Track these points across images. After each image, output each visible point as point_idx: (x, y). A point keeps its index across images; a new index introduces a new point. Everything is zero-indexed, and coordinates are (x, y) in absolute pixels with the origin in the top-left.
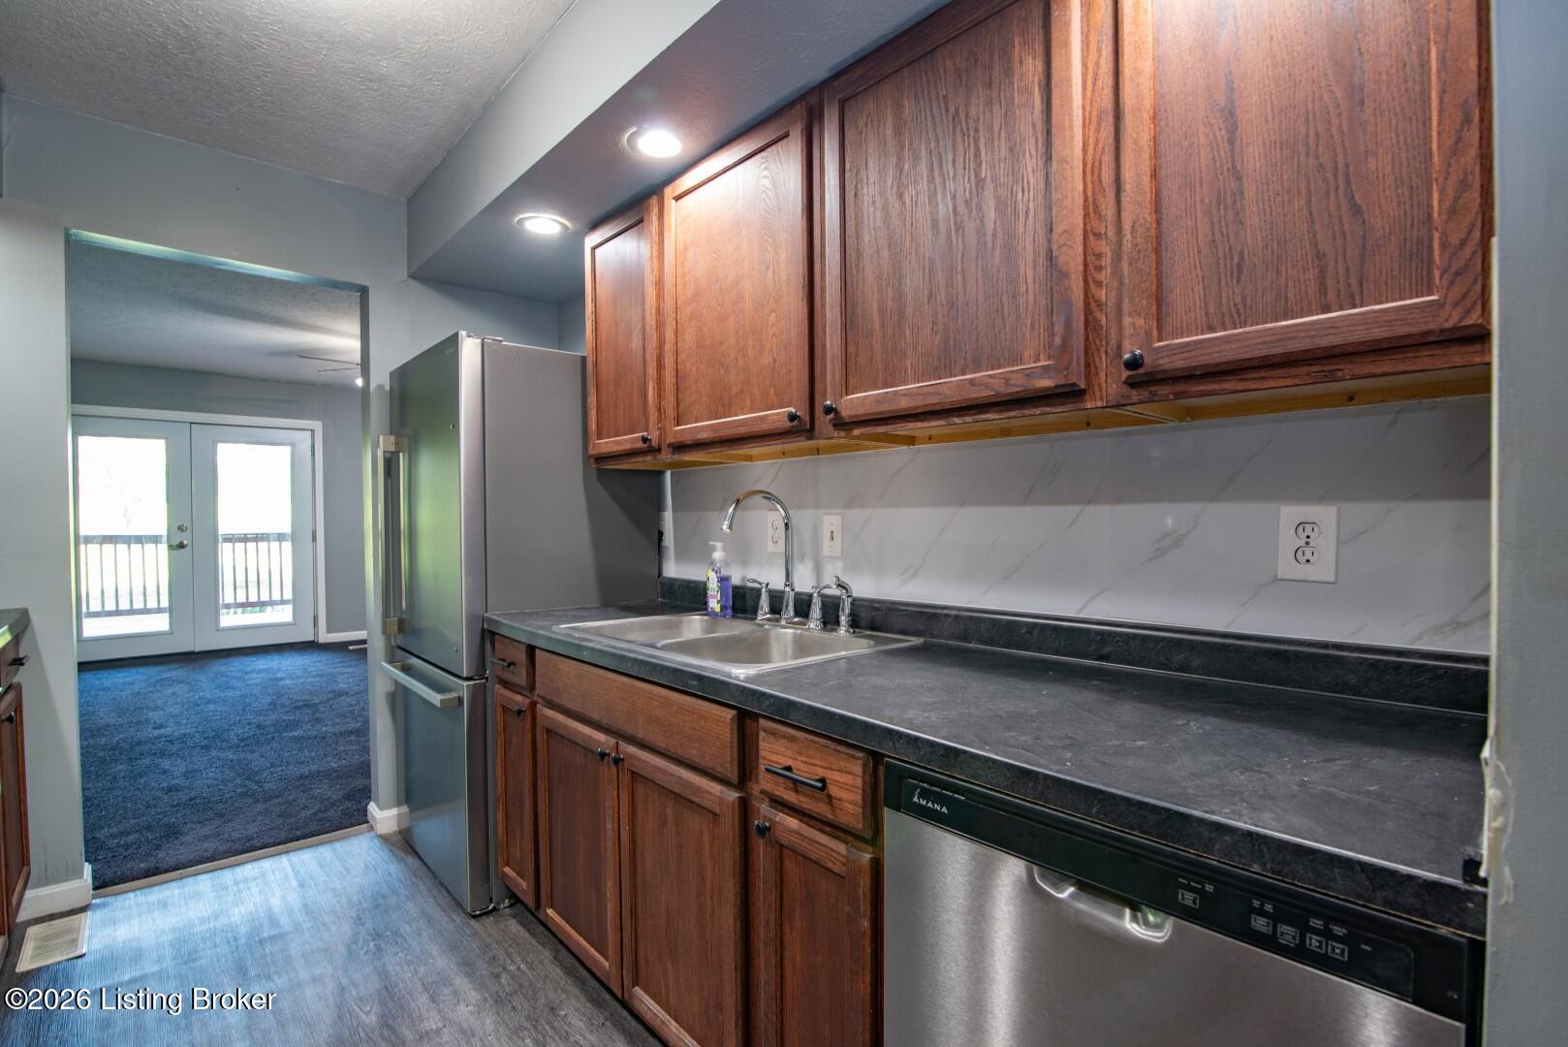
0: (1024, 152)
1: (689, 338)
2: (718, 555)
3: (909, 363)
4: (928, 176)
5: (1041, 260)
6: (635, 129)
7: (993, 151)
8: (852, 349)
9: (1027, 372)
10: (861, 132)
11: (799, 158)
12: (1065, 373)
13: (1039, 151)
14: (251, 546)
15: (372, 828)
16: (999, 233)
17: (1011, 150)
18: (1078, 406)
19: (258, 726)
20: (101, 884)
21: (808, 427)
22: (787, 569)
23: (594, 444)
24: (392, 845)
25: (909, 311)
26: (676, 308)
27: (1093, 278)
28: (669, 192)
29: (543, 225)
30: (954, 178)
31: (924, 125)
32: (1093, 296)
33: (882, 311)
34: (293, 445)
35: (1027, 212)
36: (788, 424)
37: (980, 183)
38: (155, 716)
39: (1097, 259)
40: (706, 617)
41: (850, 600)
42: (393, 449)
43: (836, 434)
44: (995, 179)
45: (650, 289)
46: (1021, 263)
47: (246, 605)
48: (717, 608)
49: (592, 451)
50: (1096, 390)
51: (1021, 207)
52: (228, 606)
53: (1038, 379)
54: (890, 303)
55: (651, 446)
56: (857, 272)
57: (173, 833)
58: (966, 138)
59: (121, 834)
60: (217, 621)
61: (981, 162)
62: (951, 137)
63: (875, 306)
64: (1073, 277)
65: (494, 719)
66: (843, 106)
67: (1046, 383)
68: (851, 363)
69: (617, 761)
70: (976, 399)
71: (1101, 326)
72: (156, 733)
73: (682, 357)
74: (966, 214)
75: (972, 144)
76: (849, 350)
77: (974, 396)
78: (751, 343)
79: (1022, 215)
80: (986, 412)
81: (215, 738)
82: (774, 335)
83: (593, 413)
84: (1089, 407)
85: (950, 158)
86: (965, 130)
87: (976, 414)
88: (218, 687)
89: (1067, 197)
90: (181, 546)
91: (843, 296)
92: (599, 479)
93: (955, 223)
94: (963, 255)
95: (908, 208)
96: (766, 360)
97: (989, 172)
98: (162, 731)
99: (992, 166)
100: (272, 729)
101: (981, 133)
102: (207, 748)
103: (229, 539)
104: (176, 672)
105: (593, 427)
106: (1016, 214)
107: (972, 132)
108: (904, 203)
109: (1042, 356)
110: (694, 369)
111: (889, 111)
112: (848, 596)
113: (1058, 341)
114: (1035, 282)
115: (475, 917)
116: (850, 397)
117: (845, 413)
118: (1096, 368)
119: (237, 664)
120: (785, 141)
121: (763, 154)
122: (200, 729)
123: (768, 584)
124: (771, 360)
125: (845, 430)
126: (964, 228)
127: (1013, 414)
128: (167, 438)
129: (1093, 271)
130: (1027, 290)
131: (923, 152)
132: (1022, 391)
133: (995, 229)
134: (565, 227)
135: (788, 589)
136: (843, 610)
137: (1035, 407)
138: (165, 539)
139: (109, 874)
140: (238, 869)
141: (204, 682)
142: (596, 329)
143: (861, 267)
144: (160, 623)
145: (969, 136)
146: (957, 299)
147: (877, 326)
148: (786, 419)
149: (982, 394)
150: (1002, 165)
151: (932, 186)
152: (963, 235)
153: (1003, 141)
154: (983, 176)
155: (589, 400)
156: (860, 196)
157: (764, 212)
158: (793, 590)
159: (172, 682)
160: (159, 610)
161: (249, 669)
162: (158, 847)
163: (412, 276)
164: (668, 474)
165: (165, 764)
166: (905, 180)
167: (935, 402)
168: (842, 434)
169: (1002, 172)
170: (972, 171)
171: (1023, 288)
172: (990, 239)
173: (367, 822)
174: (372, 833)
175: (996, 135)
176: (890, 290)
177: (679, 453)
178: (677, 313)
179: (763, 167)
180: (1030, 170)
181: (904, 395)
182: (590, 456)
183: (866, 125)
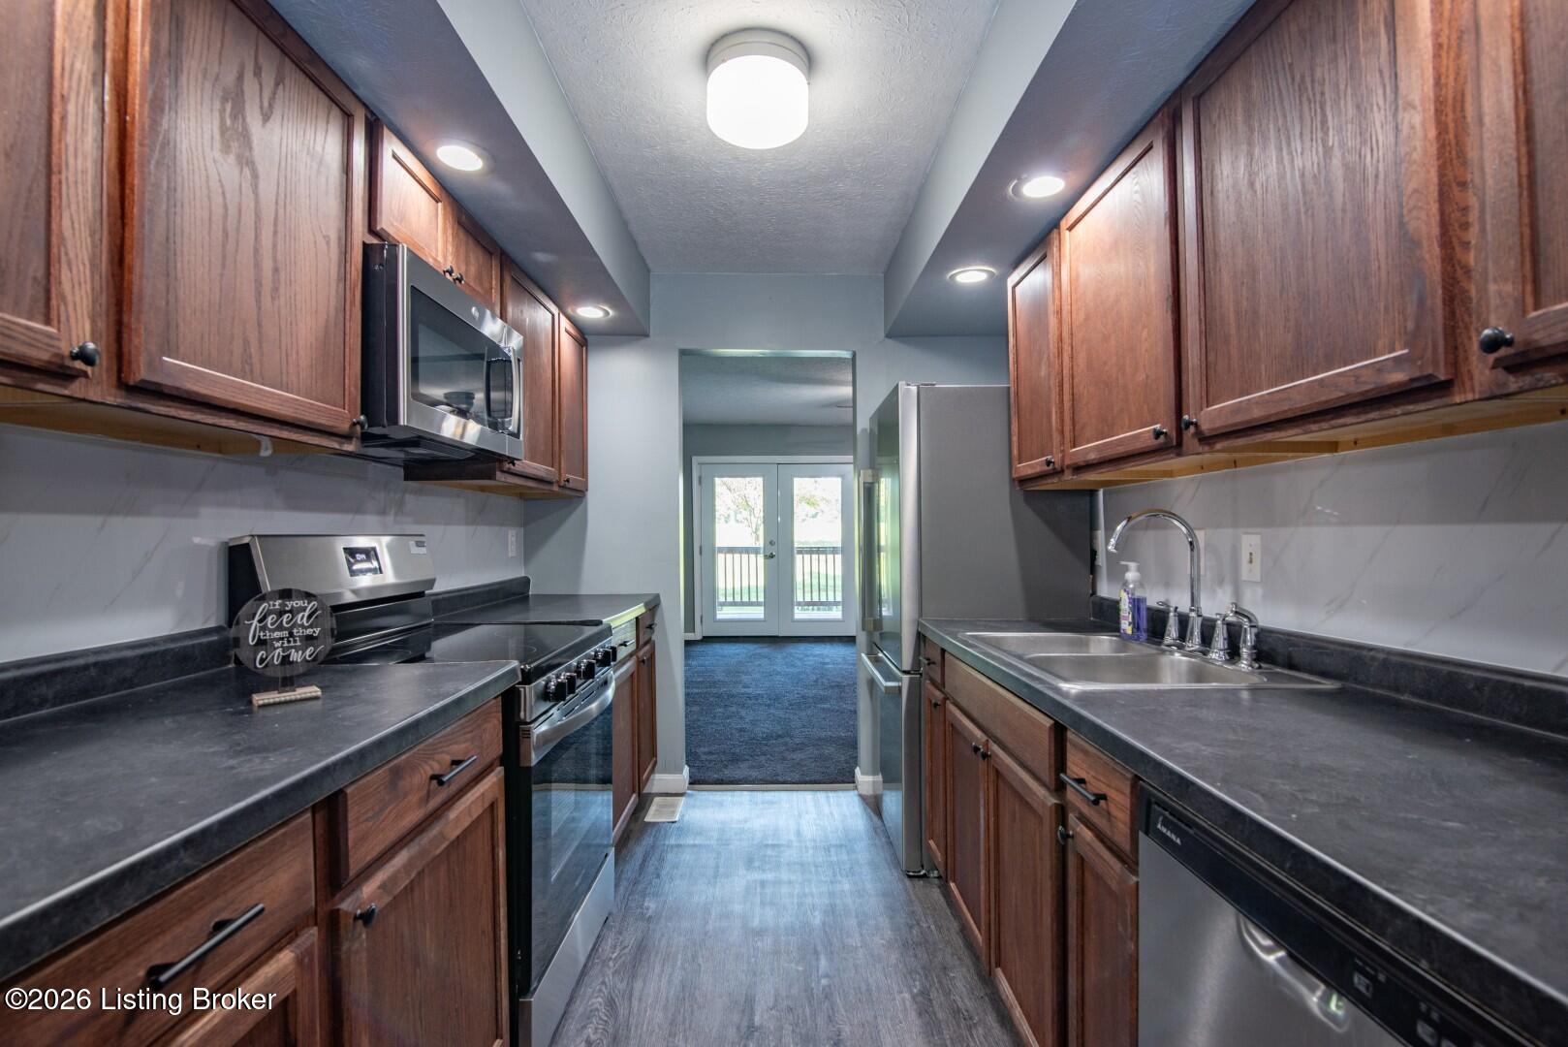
0: (1372, 105)
1: (1081, 360)
2: (1131, 575)
3: (1263, 367)
4: (1277, 158)
5: (1393, 230)
6: (1016, 181)
7: (1340, 112)
8: (1211, 358)
9: (1377, 366)
10: (1215, 126)
11: (1161, 166)
12: (1419, 363)
13: (1388, 99)
14: (815, 557)
15: (856, 788)
16: (1349, 207)
17: (1358, 107)
18: (1447, 400)
19: (803, 697)
20: (694, 782)
21: (1174, 443)
22: (1192, 594)
23: (1016, 468)
24: (867, 804)
25: (1262, 309)
26: (1072, 334)
27: (1459, 239)
28: (1065, 224)
29: (971, 276)
30: (1302, 153)
31: (1271, 103)
32: (1459, 262)
33: (1238, 313)
34: (842, 476)
35: (1377, 176)
36: (1153, 442)
37: (1328, 151)
38: (745, 678)
39: (1463, 215)
40: (1114, 638)
41: (1254, 630)
42: (871, 481)
43: (1200, 449)
44: (1342, 144)
45: (1052, 317)
46: (1372, 237)
47: (812, 604)
48: (1129, 631)
49: (1015, 476)
50: (1466, 379)
51: (1370, 171)
52: (799, 604)
53: (1389, 372)
54: (1245, 303)
55: (1054, 469)
56: (1215, 274)
57: (735, 759)
58: (1312, 105)
59: (710, 753)
60: (793, 615)
61: (1328, 129)
62: (1298, 107)
63: (1232, 309)
64: (1425, 244)
65: (925, 708)
66: (1199, 104)
67: (1398, 377)
68: (1211, 372)
69: (985, 756)
70: (1326, 402)
71: (1470, 299)
72: (743, 690)
73: (1076, 380)
74: (1315, 191)
75: (1319, 110)
76: (1210, 359)
77: (1323, 399)
78: (1128, 362)
79: (1371, 181)
80: (1343, 416)
81: (776, 699)
82: (1146, 351)
83: (1015, 439)
84: (1458, 401)
85: (1298, 133)
86: (1311, 97)
87: (1333, 419)
88: (786, 664)
89: (1415, 149)
90: (772, 556)
91: (1202, 303)
92: (1026, 500)
93: (1305, 203)
94: (1313, 239)
95: (1259, 196)
96: (1141, 377)
97: (1336, 138)
98: (746, 690)
99: (1340, 130)
100: (811, 700)
101: (1327, 96)
102: (769, 706)
103: (800, 552)
104: (764, 650)
105: (1015, 452)
106: (1364, 179)
107: (1318, 98)
108: (1255, 192)
109: (1397, 343)
110: (1086, 391)
111: (1239, 95)
112: (1251, 627)
113: (1410, 325)
114: (1387, 258)
115: (909, 877)
116: (1210, 409)
117: (1205, 427)
118: (1465, 351)
119: (802, 647)
120: (1150, 152)
121: (1134, 170)
122: (768, 692)
123: (1176, 608)
124: (1144, 376)
125: (1209, 444)
126: (1313, 208)
127: (1372, 415)
128: (763, 476)
129: (1458, 232)
130: (1379, 268)
131: (1272, 131)
132: (1372, 390)
133: (1344, 203)
134: (991, 274)
135: (1193, 614)
136: (1245, 642)
137: (1396, 406)
138: (762, 551)
139: (698, 776)
140: (766, 794)
141: (780, 661)
142: (1017, 362)
143: (1218, 269)
144: (758, 613)
145: (1315, 102)
146: (1308, 290)
147: (1233, 331)
148: (1152, 437)
149: (1331, 395)
150: (1349, 126)
151: (1281, 167)
152: (1313, 215)
153: (1349, 98)
154: (1330, 144)
155: (1013, 427)
156: (1215, 194)
157: (1136, 228)
158: (1199, 616)
159: (761, 656)
160: (757, 604)
161: (809, 653)
162: (726, 767)
163: (889, 336)
164: (1101, 493)
165: (743, 713)
166: (1255, 168)
167: (1286, 408)
168: (1207, 448)
169: (1349, 134)
170: (1319, 141)
171: (1374, 267)
172: (1339, 214)
173: (854, 782)
174: (856, 792)
175: (1342, 95)
176: (1244, 289)
177: (1077, 474)
178: (1072, 339)
179: (1135, 182)
180: (1378, 125)
181: (1257, 403)
182: (1014, 480)
183: (1219, 117)
